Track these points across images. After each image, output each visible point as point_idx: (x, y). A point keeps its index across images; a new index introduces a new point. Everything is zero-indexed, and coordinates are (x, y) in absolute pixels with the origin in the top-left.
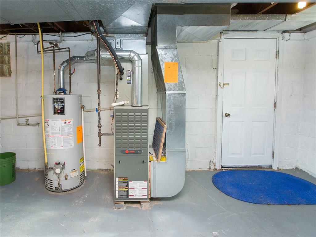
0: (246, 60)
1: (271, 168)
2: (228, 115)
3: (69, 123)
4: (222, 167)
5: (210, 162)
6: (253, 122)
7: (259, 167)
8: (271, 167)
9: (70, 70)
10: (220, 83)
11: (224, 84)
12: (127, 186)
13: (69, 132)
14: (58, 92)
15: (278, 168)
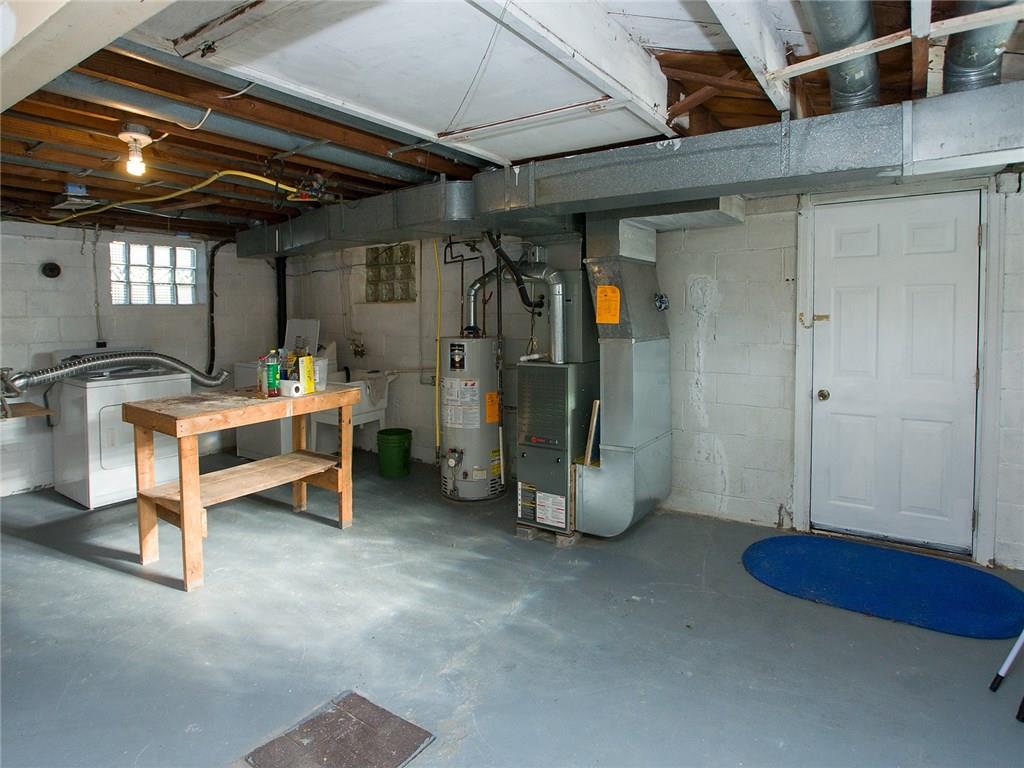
0: (878, 255)
1: (969, 558)
2: (823, 395)
3: (473, 385)
4: (812, 527)
5: (781, 508)
6: (903, 419)
7: (926, 546)
8: (971, 555)
9: (484, 296)
10: (802, 314)
11: (815, 318)
12: (535, 499)
13: (473, 400)
14: (466, 332)
15: (993, 561)
